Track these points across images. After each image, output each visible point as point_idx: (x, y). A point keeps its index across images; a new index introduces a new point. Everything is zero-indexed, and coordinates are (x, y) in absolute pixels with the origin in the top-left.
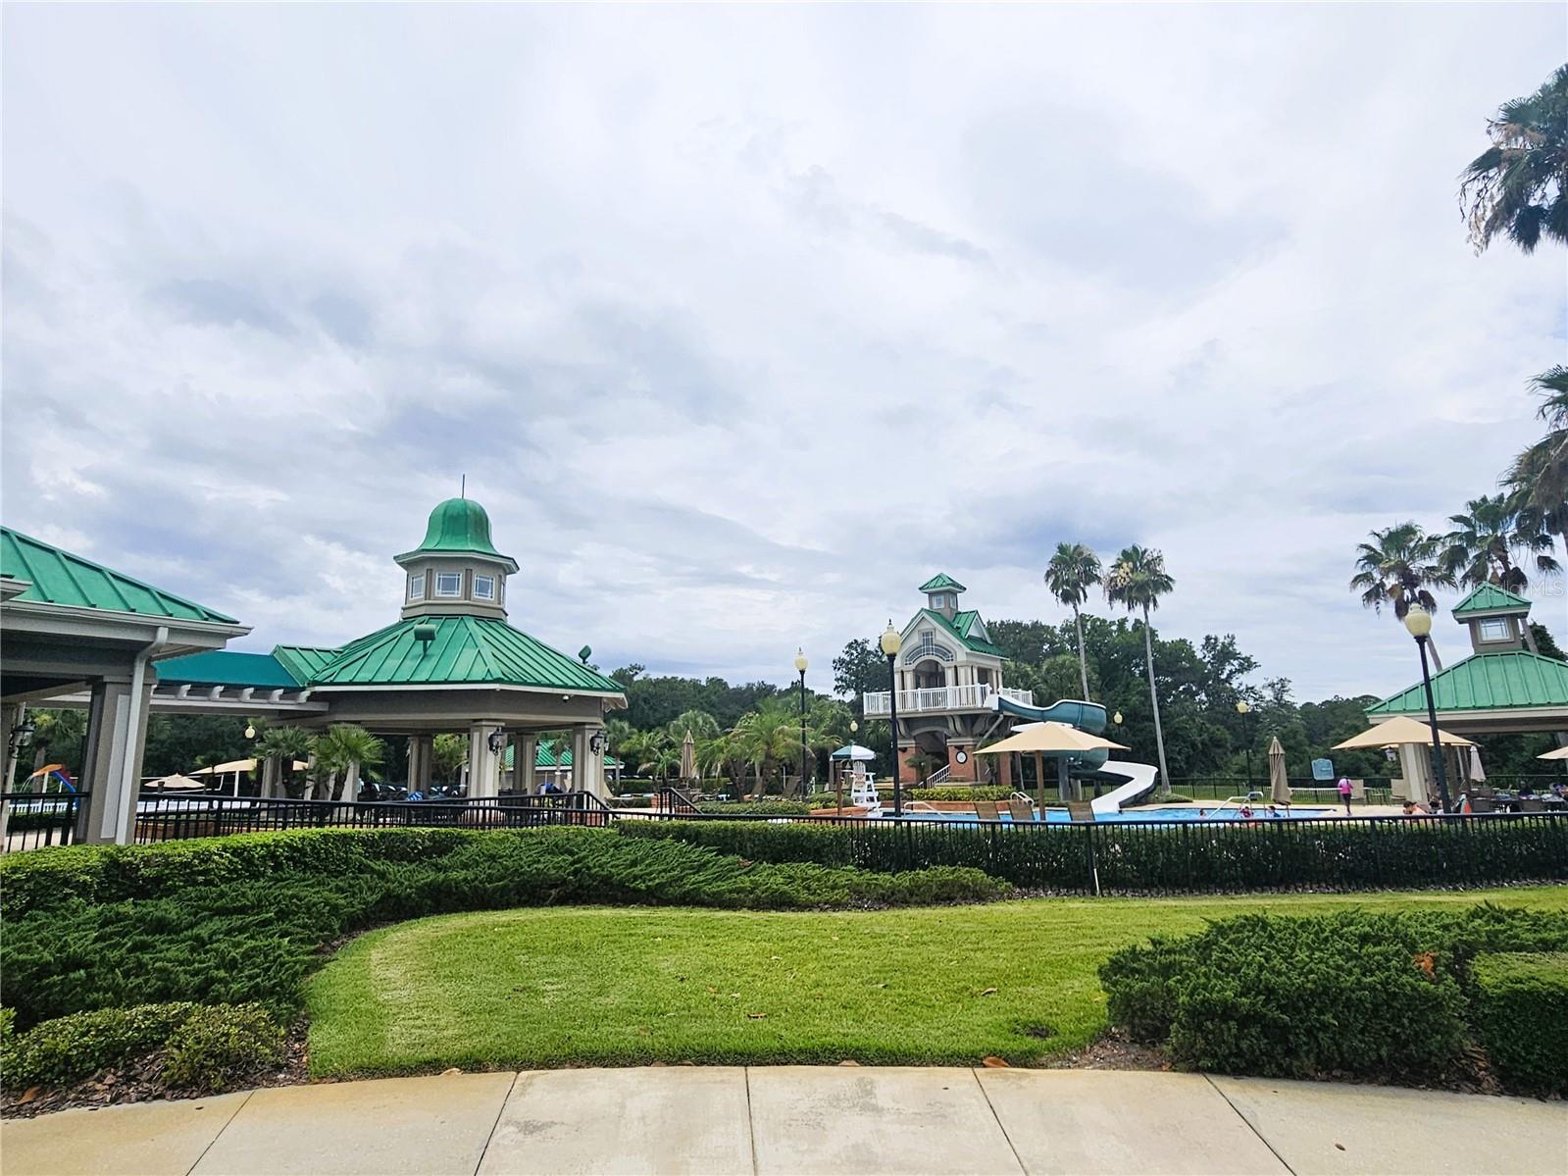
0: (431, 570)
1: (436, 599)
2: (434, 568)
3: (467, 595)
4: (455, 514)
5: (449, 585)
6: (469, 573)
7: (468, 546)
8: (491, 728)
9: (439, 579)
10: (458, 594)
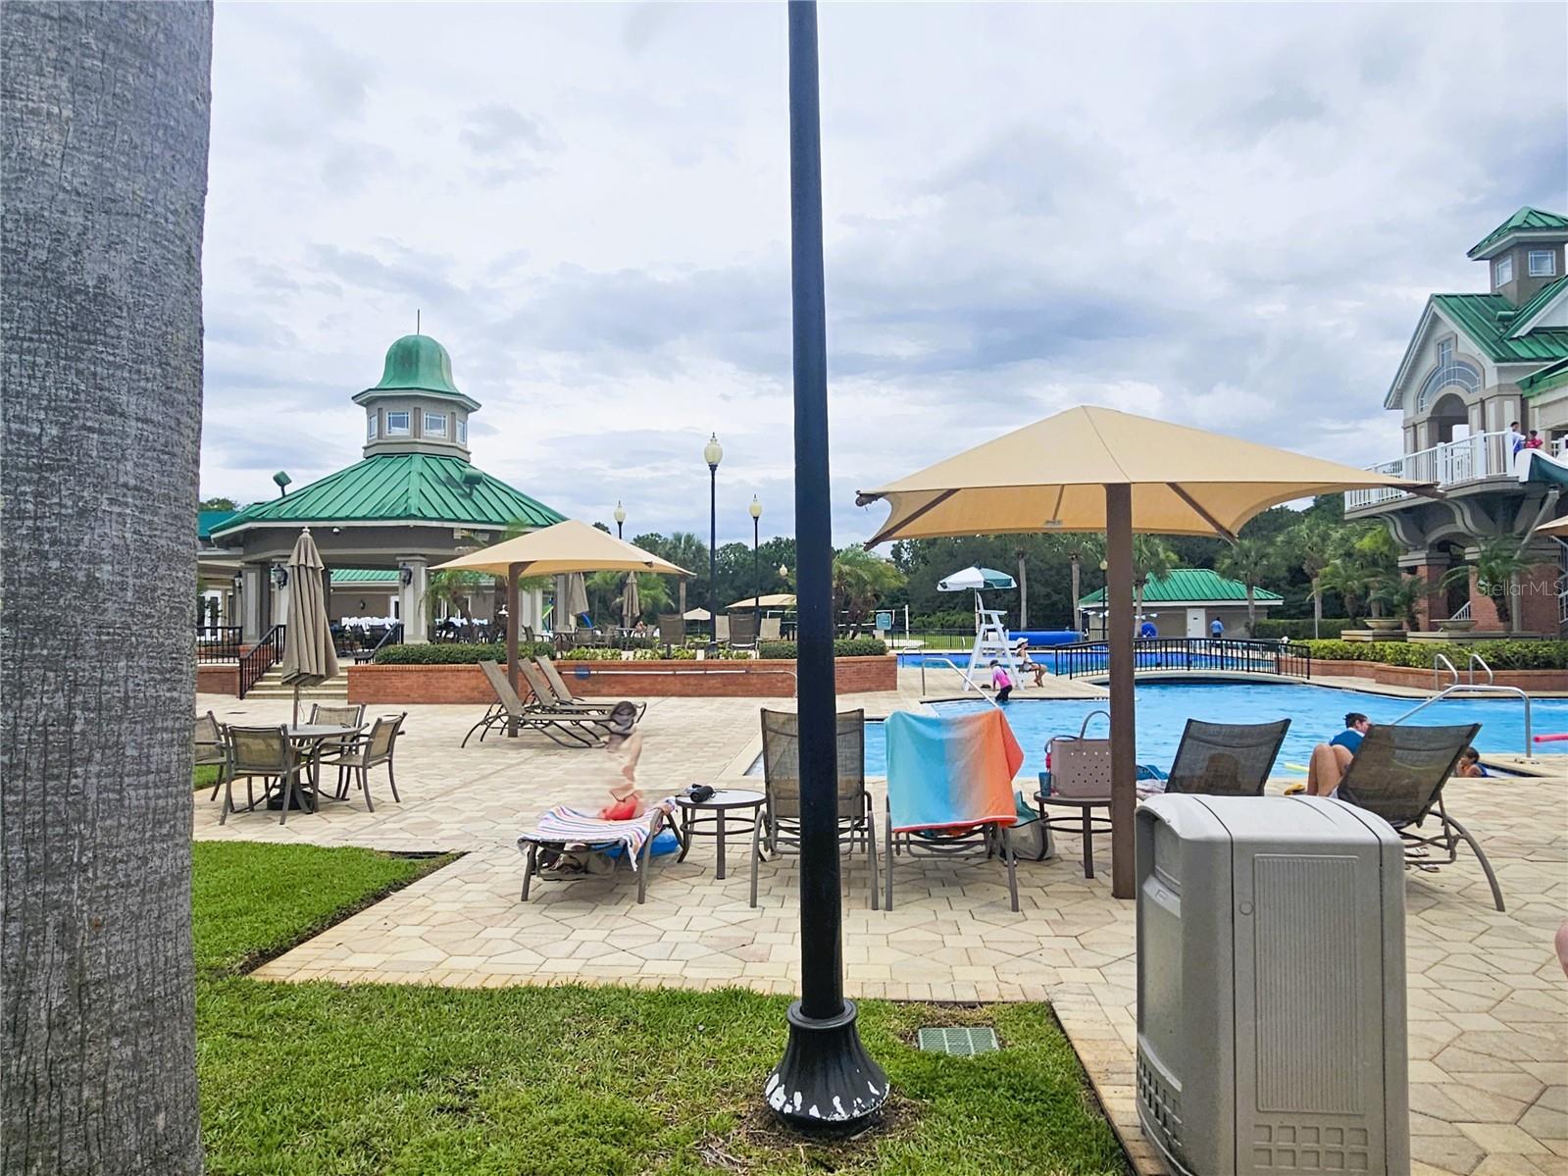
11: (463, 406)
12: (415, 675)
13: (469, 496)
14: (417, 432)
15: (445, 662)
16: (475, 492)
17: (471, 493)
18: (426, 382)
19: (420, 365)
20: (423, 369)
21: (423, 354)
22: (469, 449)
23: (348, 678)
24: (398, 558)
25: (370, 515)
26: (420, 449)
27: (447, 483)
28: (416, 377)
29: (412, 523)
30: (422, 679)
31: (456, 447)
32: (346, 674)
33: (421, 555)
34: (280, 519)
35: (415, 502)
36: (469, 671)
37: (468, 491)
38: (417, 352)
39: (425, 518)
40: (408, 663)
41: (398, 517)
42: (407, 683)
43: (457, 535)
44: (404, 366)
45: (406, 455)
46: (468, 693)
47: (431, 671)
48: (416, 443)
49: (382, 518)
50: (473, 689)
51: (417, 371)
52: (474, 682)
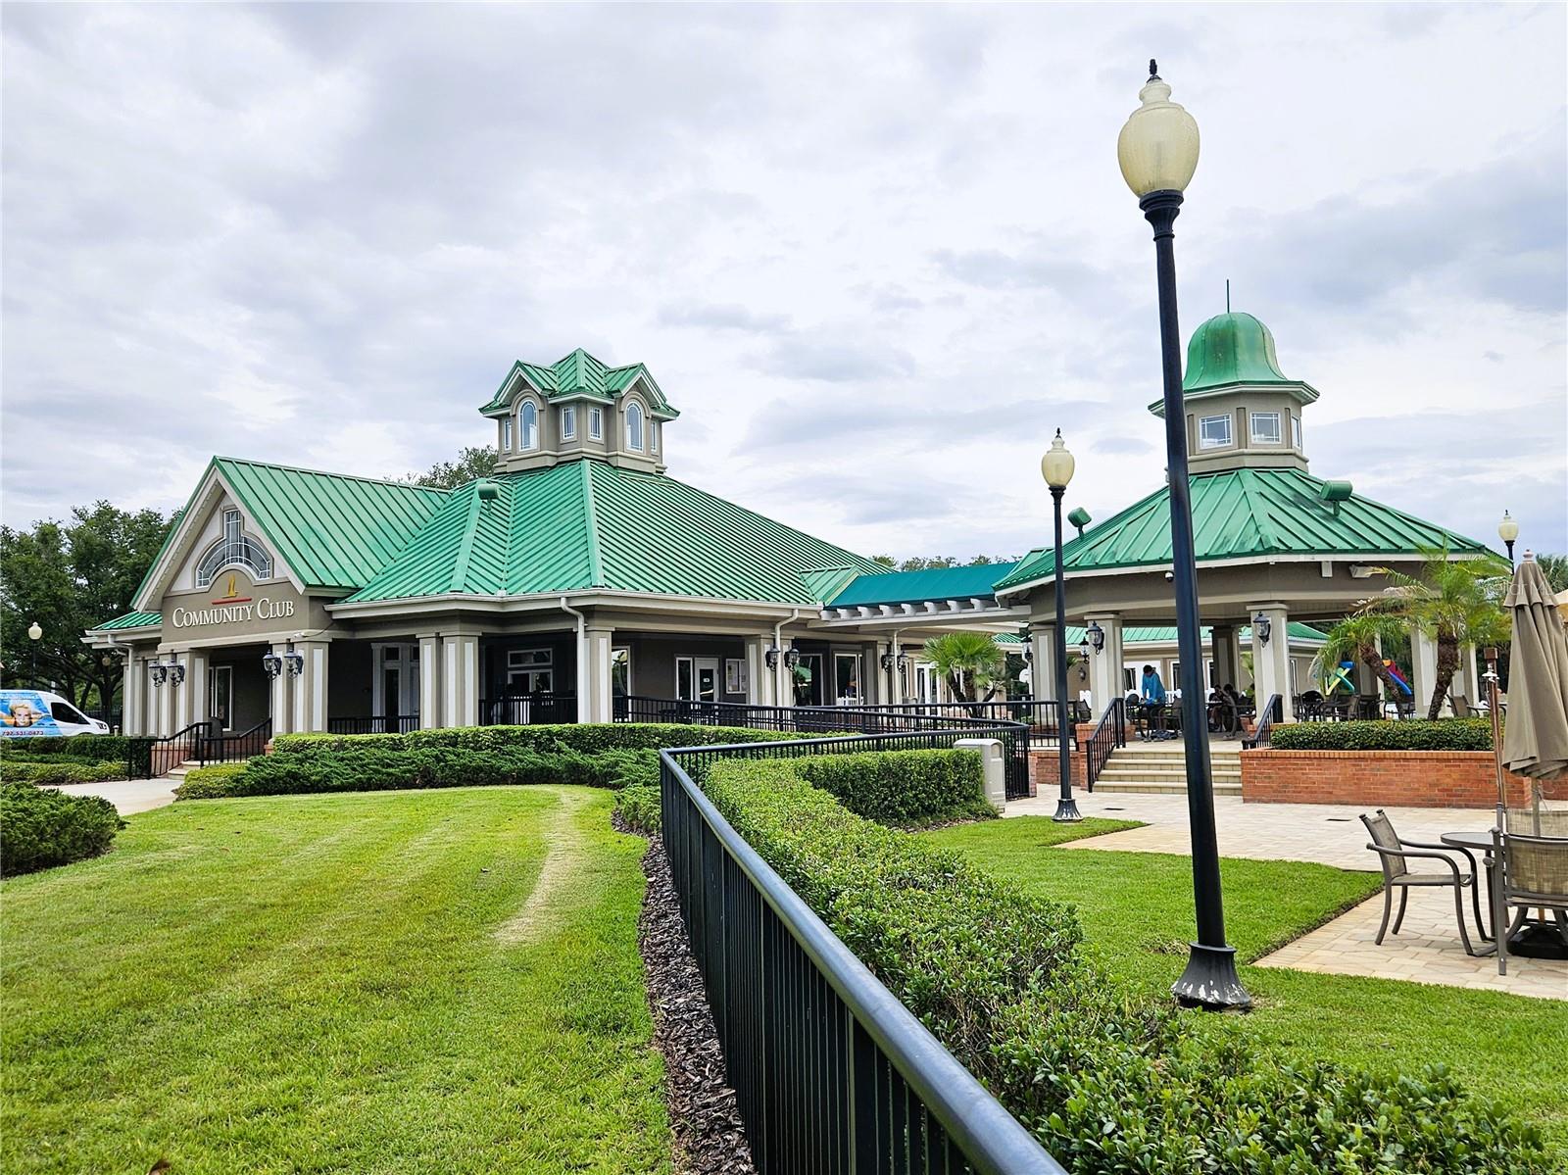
11: (1297, 396)
12: (1339, 764)
13: (1334, 517)
14: (1243, 440)
15: (1378, 747)
16: (1342, 512)
17: (1336, 514)
18: (1248, 372)
19: (1239, 351)
20: (1243, 356)
21: (1241, 337)
22: (1305, 455)
23: (1242, 766)
24: (1248, 608)
25: (1211, 554)
26: (1248, 461)
27: (1299, 501)
28: (1235, 367)
29: (1272, 559)
30: (1350, 770)
31: (1294, 454)
32: (1239, 762)
33: (1282, 602)
34: (1097, 566)
35: (1272, 533)
36: (1422, 760)
37: (1331, 511)
38: (1234, 335)
39: (1289, 551)
40: (1321, 748)
41: (1253, 553)
42: (1328, 774)
43: (1327, 573)
44: (1217, 357)
45: (1228, 472)
46: (1423, 790)
47: (1360, 759)
48: (1243, 454)
49: (1230, 555)
50: (1431, 785)
51: (1235, 358)
52: (1433, 776)
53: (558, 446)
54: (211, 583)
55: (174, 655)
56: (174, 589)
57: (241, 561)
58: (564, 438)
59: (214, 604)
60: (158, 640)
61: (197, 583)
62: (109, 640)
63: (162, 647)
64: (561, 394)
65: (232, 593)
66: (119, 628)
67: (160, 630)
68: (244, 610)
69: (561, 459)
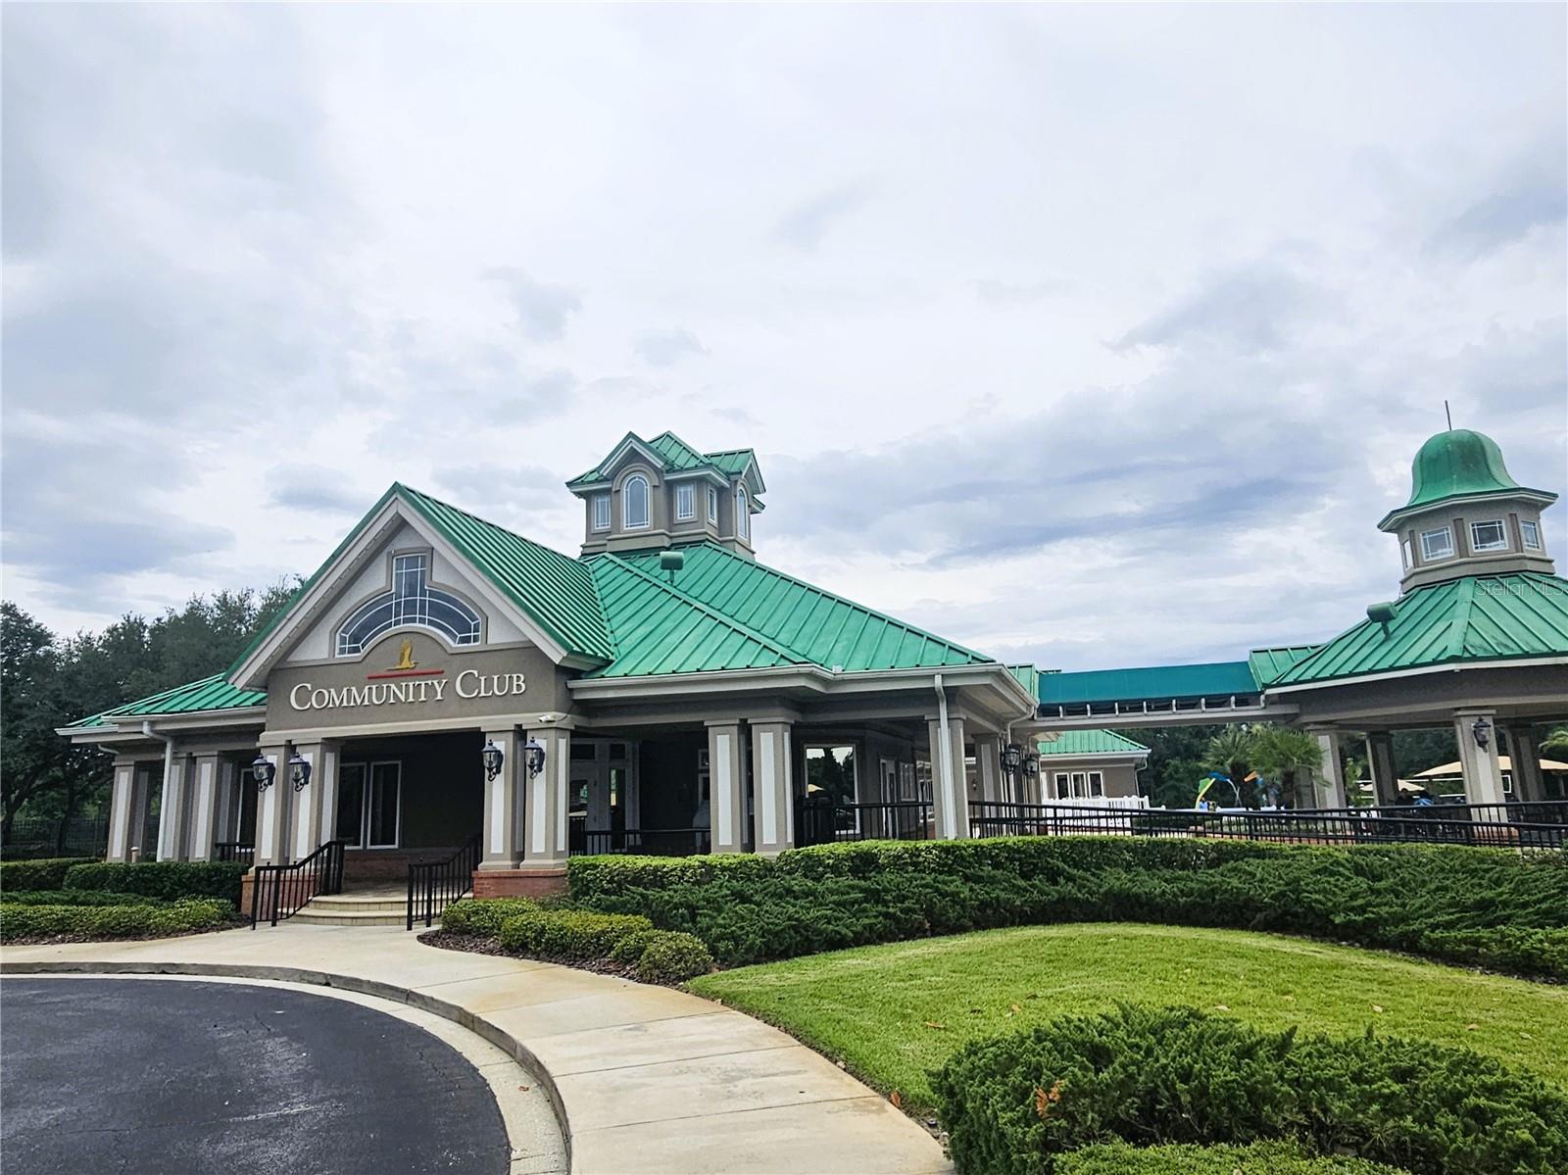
0: (1413, 531)
1: (1428, 564)
2: (1416, 529)
3: (1462, 549)
4: (1434, 456)
5: (1438, 542)
6: (1459, 524)
7: (1460, 489)
8: (1471, 719)
9: (1425, 539)
10: (1448, 552)
19: (1489, 463)
20: (1493, 468)
44: (1468, 467)
51: (1489, 470)
53: (672, 524)
54: (363, 652)
55: (291, 748)
56: (292, 658)
57: (422, 621)
58: (679, 517)
59: (370, 678)
60: (261, 728)
61: (337, 651)
62: (146, 729)
63: (265, 738)
64: (682, 470)
65: (406, 664)
66: (164, 712)
67: (263, 714)
68: (430, 688)
69: (675, 541)
